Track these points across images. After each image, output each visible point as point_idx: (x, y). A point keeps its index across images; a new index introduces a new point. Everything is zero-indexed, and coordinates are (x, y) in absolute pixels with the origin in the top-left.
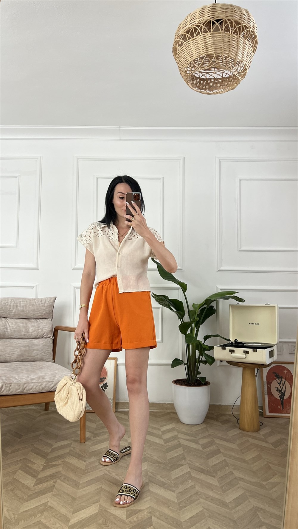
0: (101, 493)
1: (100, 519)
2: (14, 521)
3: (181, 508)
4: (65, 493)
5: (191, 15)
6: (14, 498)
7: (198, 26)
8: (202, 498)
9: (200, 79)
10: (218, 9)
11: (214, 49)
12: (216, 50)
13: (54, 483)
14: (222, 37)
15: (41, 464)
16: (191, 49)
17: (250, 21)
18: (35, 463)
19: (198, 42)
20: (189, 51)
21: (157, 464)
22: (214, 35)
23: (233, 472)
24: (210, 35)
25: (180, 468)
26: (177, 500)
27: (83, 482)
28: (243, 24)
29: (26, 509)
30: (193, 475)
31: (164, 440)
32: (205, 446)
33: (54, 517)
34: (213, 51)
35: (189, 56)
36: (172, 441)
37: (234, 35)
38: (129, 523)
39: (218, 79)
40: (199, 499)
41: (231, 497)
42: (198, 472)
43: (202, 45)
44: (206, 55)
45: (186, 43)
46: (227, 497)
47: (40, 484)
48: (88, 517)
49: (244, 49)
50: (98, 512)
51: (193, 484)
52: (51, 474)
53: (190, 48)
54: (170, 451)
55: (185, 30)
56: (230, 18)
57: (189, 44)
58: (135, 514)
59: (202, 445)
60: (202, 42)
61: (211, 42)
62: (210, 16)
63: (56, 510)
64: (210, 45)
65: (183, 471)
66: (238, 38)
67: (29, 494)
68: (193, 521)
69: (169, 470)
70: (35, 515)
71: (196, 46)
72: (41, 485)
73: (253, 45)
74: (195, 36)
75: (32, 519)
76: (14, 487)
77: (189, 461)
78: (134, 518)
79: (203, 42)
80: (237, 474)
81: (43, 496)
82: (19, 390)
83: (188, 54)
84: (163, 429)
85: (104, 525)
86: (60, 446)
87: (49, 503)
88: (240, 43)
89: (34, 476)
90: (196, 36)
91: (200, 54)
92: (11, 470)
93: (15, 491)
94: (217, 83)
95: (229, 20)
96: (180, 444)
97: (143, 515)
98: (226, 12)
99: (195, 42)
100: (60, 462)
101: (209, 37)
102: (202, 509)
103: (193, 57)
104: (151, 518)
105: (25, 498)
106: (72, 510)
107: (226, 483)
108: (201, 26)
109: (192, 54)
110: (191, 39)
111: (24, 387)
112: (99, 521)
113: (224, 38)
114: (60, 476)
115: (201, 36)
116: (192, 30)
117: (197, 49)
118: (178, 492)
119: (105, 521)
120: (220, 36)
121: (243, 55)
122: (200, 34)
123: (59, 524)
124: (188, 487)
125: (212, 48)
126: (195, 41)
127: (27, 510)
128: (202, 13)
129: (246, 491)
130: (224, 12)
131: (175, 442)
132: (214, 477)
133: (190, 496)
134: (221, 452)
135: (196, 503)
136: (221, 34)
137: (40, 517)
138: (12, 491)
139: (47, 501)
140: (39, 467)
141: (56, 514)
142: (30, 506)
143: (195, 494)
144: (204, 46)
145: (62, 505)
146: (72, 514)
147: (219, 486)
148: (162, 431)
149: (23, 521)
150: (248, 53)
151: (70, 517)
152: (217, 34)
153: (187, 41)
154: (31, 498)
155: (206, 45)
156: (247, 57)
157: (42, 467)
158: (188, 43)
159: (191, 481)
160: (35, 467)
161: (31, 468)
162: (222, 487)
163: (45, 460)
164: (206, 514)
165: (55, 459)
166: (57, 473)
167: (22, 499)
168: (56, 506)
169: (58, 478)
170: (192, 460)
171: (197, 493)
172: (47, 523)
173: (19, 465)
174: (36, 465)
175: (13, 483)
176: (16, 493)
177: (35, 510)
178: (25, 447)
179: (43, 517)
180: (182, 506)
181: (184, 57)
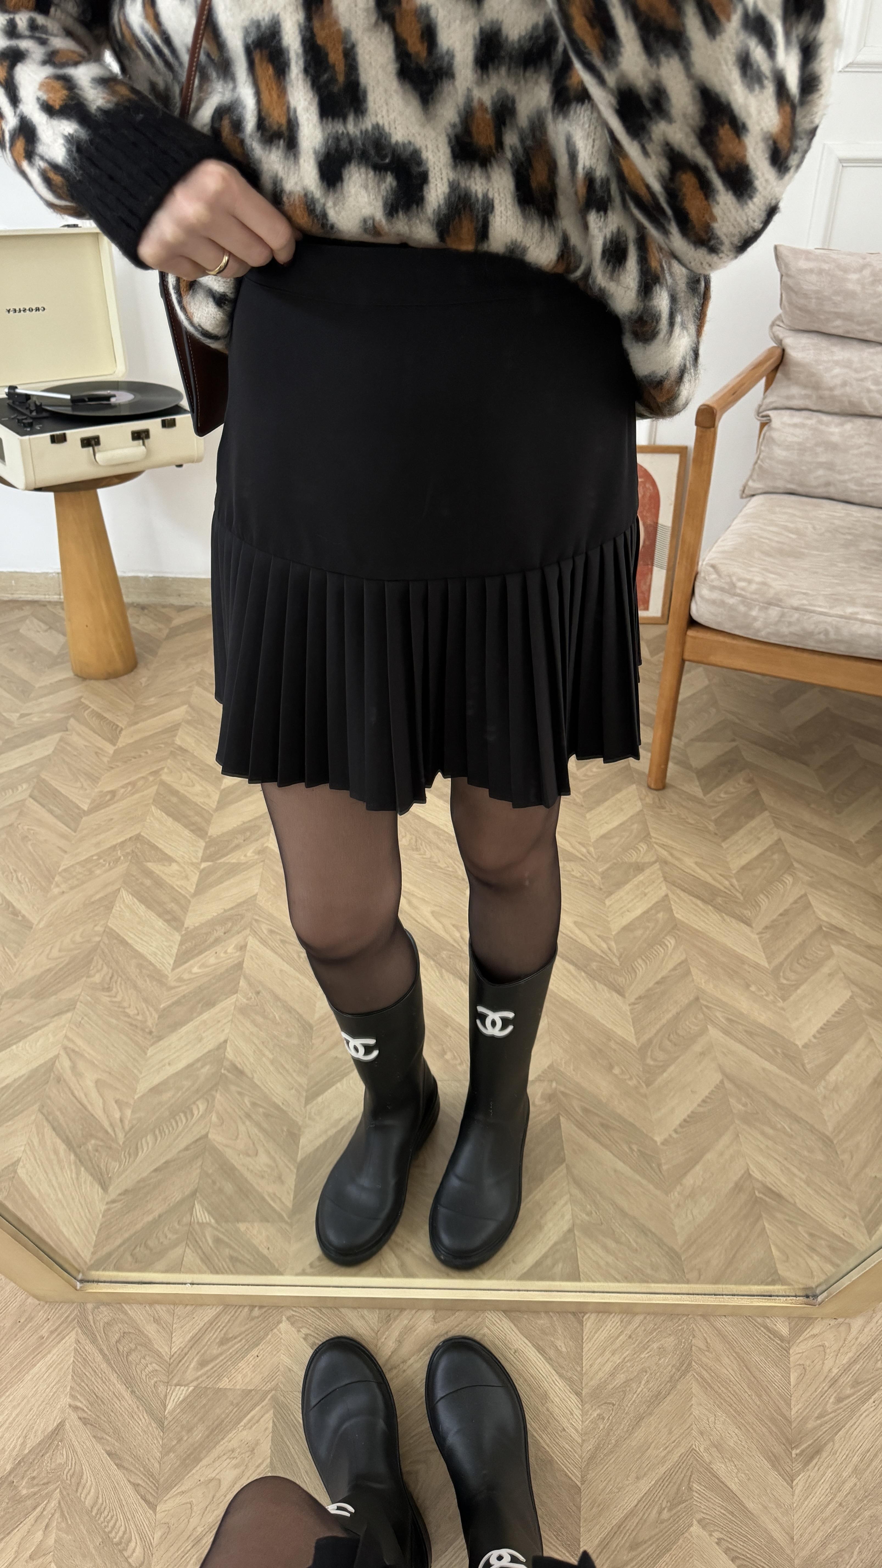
3: (649, 1077)
6: (114, 1021)
8: (715, 1024)
13: (238, 955)
15: (192, 864)
18: (170, 860)
23: (810, 897)
25: (636, 881)
26: (636, 1034)
29: (157, 1080)
30: (680, 913)
33: (248, 1116)
40: (703, 1031)
42: (694, 900)
46: (797, 1019)
47: (193, 957)
63: (252, 1081)
65: (645, 895)
67: (163, 1005)
69: (601, 889)
70: (187, 1109)
72: (196, 959)
75: (180, 1128)
76: (111, 971)
77: (663, 846)
87: (228, 1049)
89: (173, 921)
92: (97, 893)
93: (117, 993)
100: (249, 853)
102: (717, 1077)
105: (150, 1024)
106: (304, 1081)
107: (790, 954)
114: (256, 921)
118: (637, 996)
123: (268, 1153)
124: (664, 973)
127: (160, 1084)
129: (855, 989)
132: (749, 923)
133: (674, 1013)
134: (763, 807)
135: (697, 1048)
137: (203, 1116)
138: (109, 989)
139: (222, 1039)
140: (187, 878)
141: (254, 1104)
142: (169, 1064)
143: (689, 1005)
145: (272, 1058)
146: (306, 1104)
147: (767, 965)
149: (150, 1138)
151: (300, 1121)
154: (170, 1021)
157: (195, 878)
160: (173, 877)
161: (159, 883)
162: (776, 973)
163: (202, 844)
164: (732, 1101)
165: (236, 842)
166: (244, 902)
167: (143, 1030)
168: (252, 1060)
169: (248, 931)
170: (670, 842)
171: (697, 999)
172: (227, 1146)
173: (121, 868)
174: (175, 867)
175: (106, 951)
176: (119, 999)
177: (187, 1083)
178: (133, 784)
179: (214, 1118)
180: (652, 1063)
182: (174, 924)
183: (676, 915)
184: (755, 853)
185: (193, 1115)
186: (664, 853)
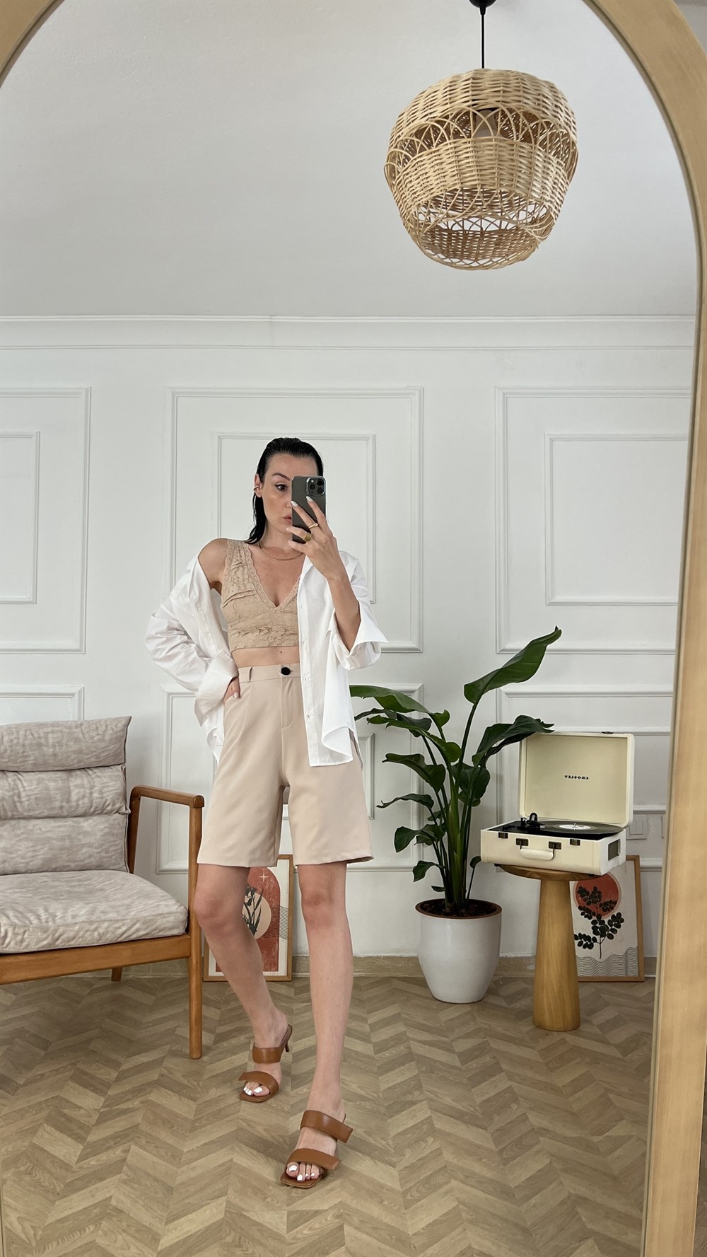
0: (230, 1173)
1: (228, 1235)
2: (34, 1244)
3: (407, 1205)
4: (149, 1175)
5: (425, 95)
6: (33, 1189)
7: (442, 123)
8: (456, 1178)
9: (450, 232)
10: (486, 83)
11: (478, 175)
12: (483, 178)
13: (123, 1154)
14: (496, 150)
15: (95, 1110)
16: (426, 173)
17: (560, 112)
18: (79, 1108)
19: (441, 159)
20: (422, 177)
21: (358, 1103)
22: (477, 144)
23: (528, 1114)
24: (469, 145)
25: (410, 1109)
26: (401, 1185)
27: (191, 1149)
28: (543, 118)
29: (62, 1215)
30: (438, 1125)
31: (375, 1045)
32: (465, 1057)
33: (124, 1231)
34: (475, 180)
35: (421, 188)
36: (393, 1046)
37: (524, 145)
38: (291, 1241)
39: (490, 232)
40: (448, 1182)
41: (520, 1173)
42: (450, 1118)
43: (451, 165)
44: (460, 189)
45: (415, 159)
46: (512, 1174)
47: (92, 1156)
48: (200, 1233)
49: (545, 176)
50: (223, 1219)
51: (437, 1145)
52: (116, 1133)
53: (423, 172)
54: (388, 1071)
55: (413, 129)
56: (513, 105)
58: (306, 1221)
59: (460, 1055)
60: (450, 160)
61: (470, 160)
62: (468, 101)
63: (129, 1215)
64: (470, 167)
65: (415, 1116)
66: (532, 151)
67: (68, 1181)
68: (434, 1232)
69: (385, 1114)
70: (81, 1229)
71: (437, 168)
72: (93, 1158)
73: (566, 166)
74: (435, 145)
75: (76, 1237)
76: (32, 1165)
77: (431, 1092)
78: (304, 1230)
79: (453, 159)
80: (535, 1120)
81: (99, 1185)
82: (45, 943)
83: (420, 184)
84: (373, 1019)
85: (236, 1246)
86: (138, 1066)
87: (113, 1200)
88: (537, 163)
89: (79, 1139)
90: (437, 145)
91: (446, 185)
92: (25, 1126)
93: (36, 1175)
94: (488, 242)
95: (511, 111)
96: (411, 1053)
97: (324, 1221)
98: (504, 91)
99: (436, 158)
100: (137, 1103)
101: (467, 148)
102: (455, 1204)
103: (432, 191)
104: (341, 1228)
105: (58, 1190)
106: (165, 1214)
107: (510, 1143)
108: (449, 123)
109: (428, 187)
110: (427, 150)
111: (57, 935)
112: (225, 1238)
113: (500, 151)
114: (138, 1137)
115: (449, 146)
116: (429, 129)
117: (440, 175)
118: (404, 1166)
119: (240, 1239)
120: (492, 146)
121: (544, 188)
122: (446, 141)
123: (137, 1248)
124: (424, 1155)
125: (474, 173)
126: (435, 156)
127: (65, 1218)
128: (450, 94)
129: (553, 1159)
130: (499, 91)
131: (402, 1049)
132: (485, 1128)
133: (429, 1173)
134: (501, 1071)
135: (442, 1190)
136: (493, 143)
137: (93, 1232)
138: (30, 1174)
139: (108, 1195)
140: (90, 1117)
141: (129, 1226)
142: (71, 1208)
143: (440, 1170)
144: (456, 168)
145: (143, 1203)
146: (166, 1224)
147: (495, 1148)
148: (370, 1025)
149: (54, 1244)
150: (555, 183)
151: (161, 1232)
152: (483, 141)
153: (418, 155)
154: (72, 1188)
155: (459, 166)
156: (553, 193)
157: (96, 1117)
158: (420, 159)
159: (432, 1139)
160: (81, 1116)
161: (70, 1119)
162: (501, 1152)
163: (103, 1099)
164: (464, 1214)
165: (127, 1097)
166: (130, 1128)
167: (53, 1193)
168: (129, 1205)
169: (132, 1142)
170: (436, 1090)
171: (446, 1167)
172: (109, 1246)
173: (44, 1114)
174: (82, 1112)
175: (30, 1155)
176: (37, 1178)
177: (82, 1218)
178: (57, 1070)
179: (100, 1232)
180: (411, 1198)
181: (412, 189)
182: (79, 1140)
183: (436, 1126)
184: (493, 1094)
185: (85, 1231)
186: (431, 1096)
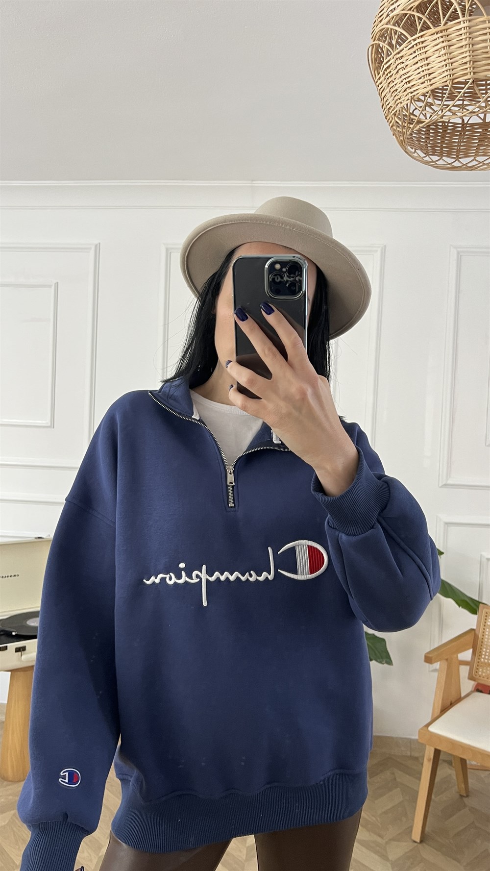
16: (427, 58)
19: (448, 41)
20: (419, 65)
35: (419, 76)
43: (463, 50)
44: (471, 81)
45: (415, 40)
53: (424, 56)
57: (423, 42)
60: (464, 43)
71: (443, 52)
74: (443, 23)
79: (466, 42)
91: (453, 75)
99: (441, 40)
101: (485, 29)
103: (432, 82)
109: (430, 74)
110: (431, 29)
115: (462, 25)
117: (447, 61)
126: (442, 37)
144: (468, 54)
153: (418, 35)
155: (474, 51)
158: (421, 40)
181: (406, 76)
